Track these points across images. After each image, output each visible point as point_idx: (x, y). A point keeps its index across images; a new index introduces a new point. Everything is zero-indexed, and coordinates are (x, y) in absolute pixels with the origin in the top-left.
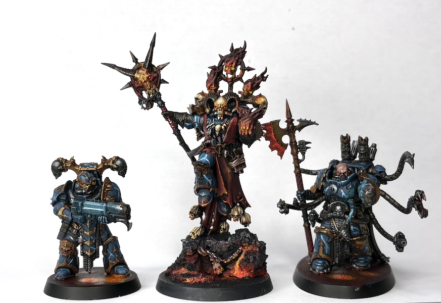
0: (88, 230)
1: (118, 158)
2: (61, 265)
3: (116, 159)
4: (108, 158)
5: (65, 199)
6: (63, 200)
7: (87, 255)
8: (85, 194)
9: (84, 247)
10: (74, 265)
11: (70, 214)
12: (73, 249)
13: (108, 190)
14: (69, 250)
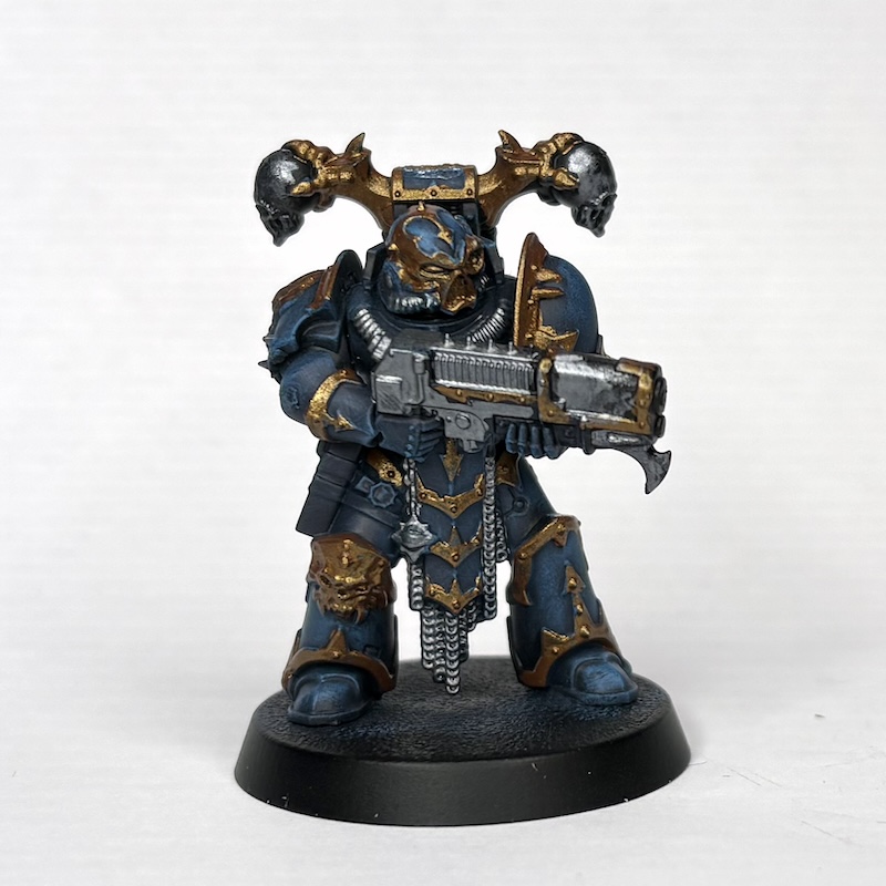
7: (442, 607)
8: (436, 314)
9: (430, 566)
10: (376, 655)
11: (369, 413)
12: (377, 580)
13: (542, 298)
14: (360, 584)
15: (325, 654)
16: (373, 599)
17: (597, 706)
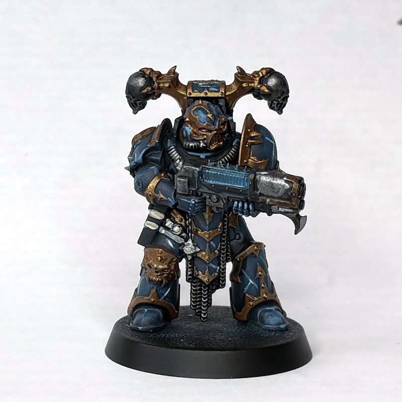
0: (207, 227)
1: (271, 72)
2: (145, 299)
3: (267, 73)
4: (249, 71)
5: (159, 158)
6: (155, 161)
7: (201, 281)
8: (204, 150)
9: (196, 262)
10: (170, 302)
11: (173, 193)
12: (173, 268)
13: (252, 144)
14: (165, 269)
15: (148, 300)
16: (170, 276)
17: (269, 330)
